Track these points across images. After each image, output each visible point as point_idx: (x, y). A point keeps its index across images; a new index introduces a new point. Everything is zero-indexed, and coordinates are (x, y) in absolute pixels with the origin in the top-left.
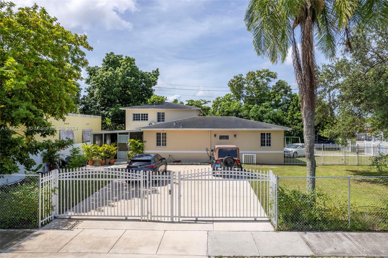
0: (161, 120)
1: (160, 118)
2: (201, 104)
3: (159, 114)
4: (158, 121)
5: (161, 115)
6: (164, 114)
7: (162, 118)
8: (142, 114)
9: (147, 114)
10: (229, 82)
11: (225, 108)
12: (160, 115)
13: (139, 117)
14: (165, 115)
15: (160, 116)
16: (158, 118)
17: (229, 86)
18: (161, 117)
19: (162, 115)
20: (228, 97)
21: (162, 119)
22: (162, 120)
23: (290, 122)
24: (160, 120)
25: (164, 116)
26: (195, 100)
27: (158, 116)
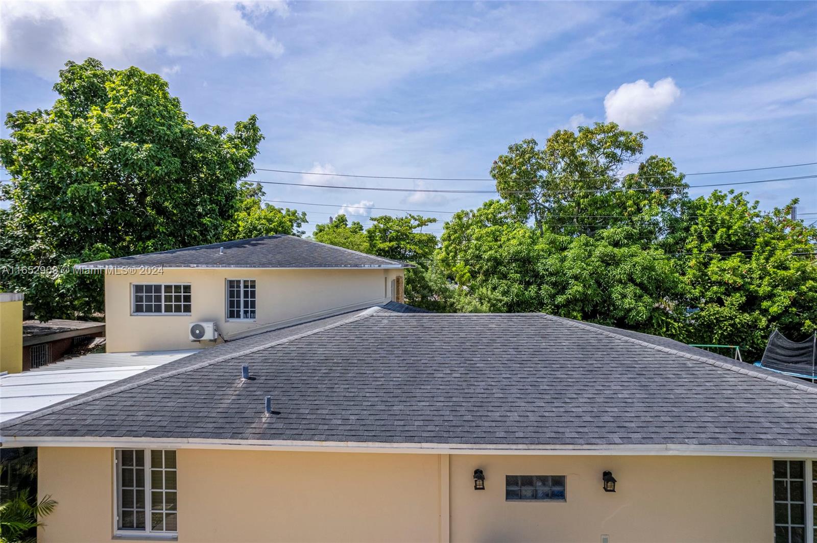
0: (242, 309)
1: (238, 302)
2: (410, 228)
3: (232, 286)
4: (233, 314)
5: (242, 289)
6: (253, 286)
7: (246, 303)
8: (168, 288)
9: (187, 288)
10: (496, 162)
11: (483, 248)
12: (239, 292)
13: (158, 299)
14: (258, 290)
15: (238, 296)
16: (231, 304)
17: (494, 176)
18: (242, 299)
19: (246, 293)
20: (491, 210)
21: (246, 306)
22: (246, 312)
23: (697, 292)
24: (238, 312)
25: (253, 294)
26: (394, 218)
27: (231, 294)
